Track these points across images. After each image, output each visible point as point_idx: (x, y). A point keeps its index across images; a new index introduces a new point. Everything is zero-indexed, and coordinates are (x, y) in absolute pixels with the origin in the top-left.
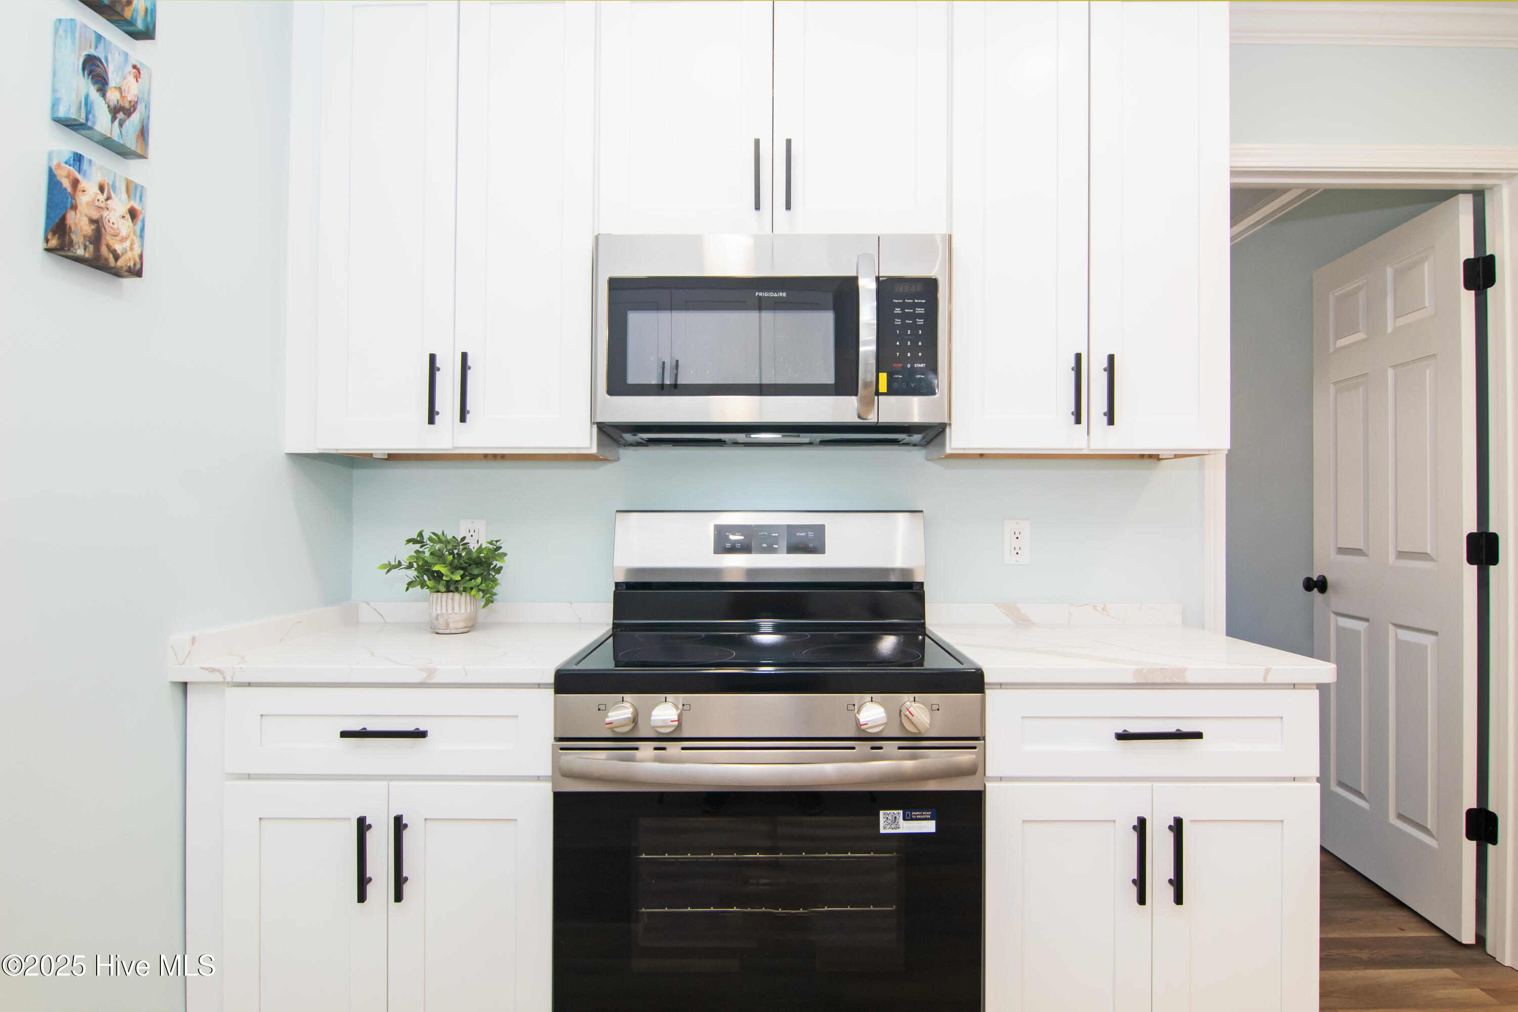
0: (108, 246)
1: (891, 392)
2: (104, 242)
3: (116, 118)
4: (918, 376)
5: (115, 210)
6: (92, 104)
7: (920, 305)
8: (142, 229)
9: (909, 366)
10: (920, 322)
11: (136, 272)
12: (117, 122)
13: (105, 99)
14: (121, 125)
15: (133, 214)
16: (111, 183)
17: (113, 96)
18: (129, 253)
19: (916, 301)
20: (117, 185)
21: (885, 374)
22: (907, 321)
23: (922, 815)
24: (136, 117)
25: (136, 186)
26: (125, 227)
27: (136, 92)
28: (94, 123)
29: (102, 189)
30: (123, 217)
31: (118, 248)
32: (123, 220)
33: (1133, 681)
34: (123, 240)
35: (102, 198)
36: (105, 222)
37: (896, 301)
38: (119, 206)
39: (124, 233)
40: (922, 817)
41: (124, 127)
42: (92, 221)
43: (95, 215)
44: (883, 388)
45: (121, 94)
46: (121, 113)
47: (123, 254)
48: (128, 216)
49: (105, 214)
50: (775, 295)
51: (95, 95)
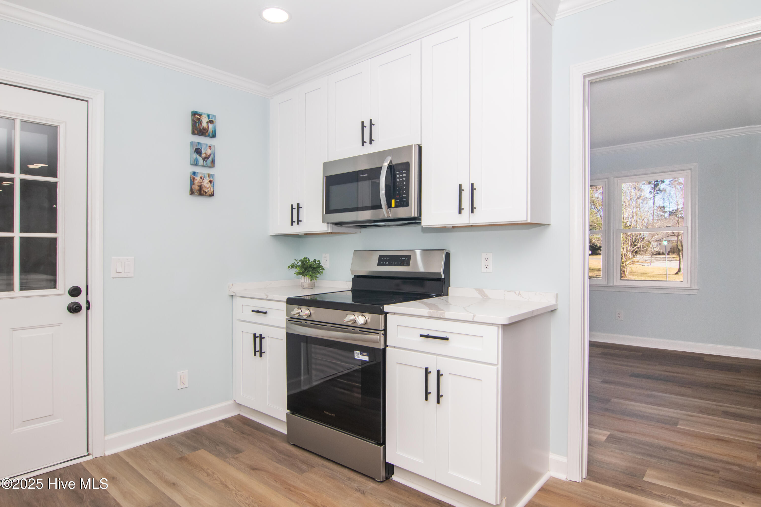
0: (204, 191)
1: (396, 206)
2: (202, 190)
3: (205, 160)
4: (404, 200)
5: (205, 182)
6: (198, 159)
7: (404, 173)
8: (214, 184)
9: (401, 196)
10: (404, 179)
11: (212, 195)
12: (205, 161)
13: (201, 157)
14: (206, 161)
15: (210, 182)
16: (204, 176)
17: (203, 155)
18: (210, 191)
19: (403, 171)
20: (206, 176)
21: (394, 200)
22: (401, 180)
23: (365, 354)
24: (210, 158)
25: (211, 175)
26: (208, 185)
27: (210, 152)
28: (198, 163)
29: (201, 178)
30: (208, 183)
31: (206, 191)
32: (208, 184)
33: (428, 316)
34: (208, 188)
35: (201, 180)
36: (202, 185)
37: (397, 172)
38: (206, 180)
39: (208, 187)
40: (365, 355)
41: (207, 162)
42: (198, 186)
43: (199, 184)
44: (393, 205)
45: (206, 154)
46: (206, 159)
47: (208, 192)
48: (209, 182)
49: (202, 183)
50: (365, 175)
51: (198, 157)
